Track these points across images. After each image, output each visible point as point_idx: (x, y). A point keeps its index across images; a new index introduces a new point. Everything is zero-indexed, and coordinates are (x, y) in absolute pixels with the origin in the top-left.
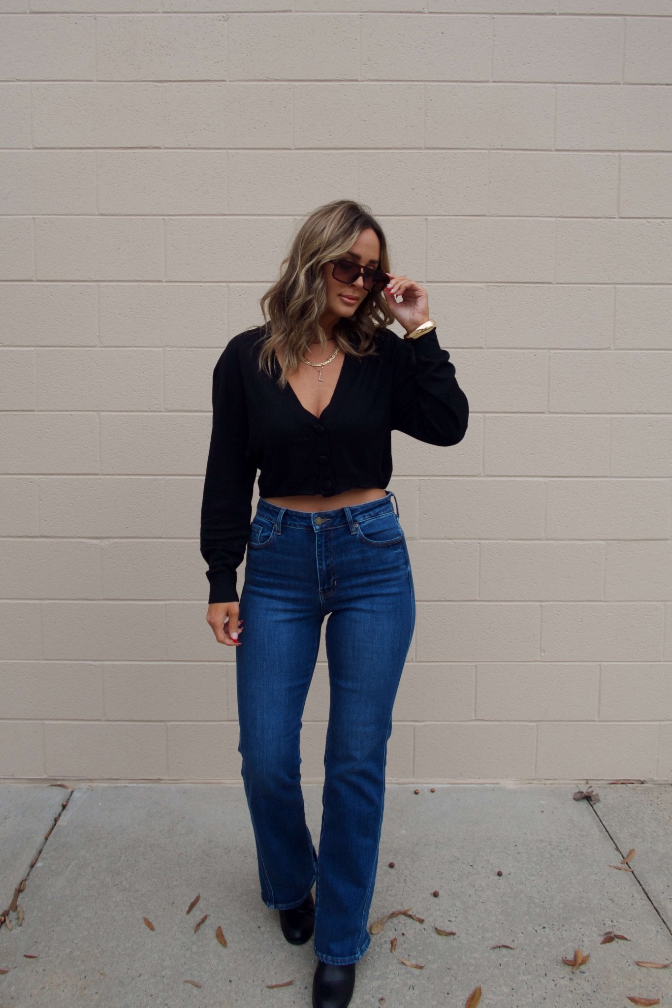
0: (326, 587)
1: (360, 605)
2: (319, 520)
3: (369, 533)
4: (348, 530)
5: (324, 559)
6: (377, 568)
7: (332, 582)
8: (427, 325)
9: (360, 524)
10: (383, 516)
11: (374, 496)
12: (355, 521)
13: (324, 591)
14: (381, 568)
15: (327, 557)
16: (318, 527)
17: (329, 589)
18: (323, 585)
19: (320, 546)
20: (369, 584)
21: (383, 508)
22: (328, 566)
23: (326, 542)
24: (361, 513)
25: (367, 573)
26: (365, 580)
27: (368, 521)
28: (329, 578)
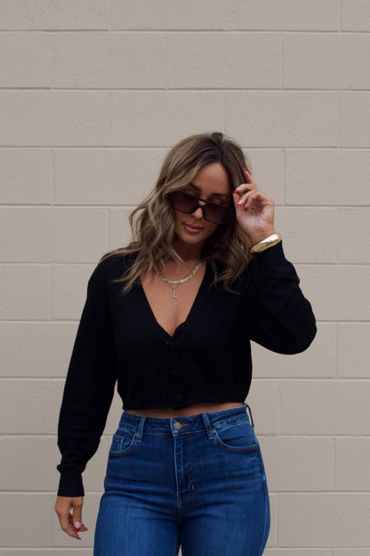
0: (184, 491)
1: (214, 511)
2: (178, 426)
3: (226, 438)
4: (206, 435)
5: (182, 462)
7: (189, 487)
8: (273, 238)
9: (217, 429)
10: (240, 423)
12: (213, 427)
13: (181, 495)
14: (237, 473)
15: (185, 461)
16: (176, 432)
17: (187, 493)
18: (181, 488)
19: (178, 450)
20: (226, 490)
21: (239, 416)
22: (186, 469)
23: (184, 446)
24: (219, 419)
25: (224, 479)
26: (220, 485)
27: (226, 427)
28: (187, 482)
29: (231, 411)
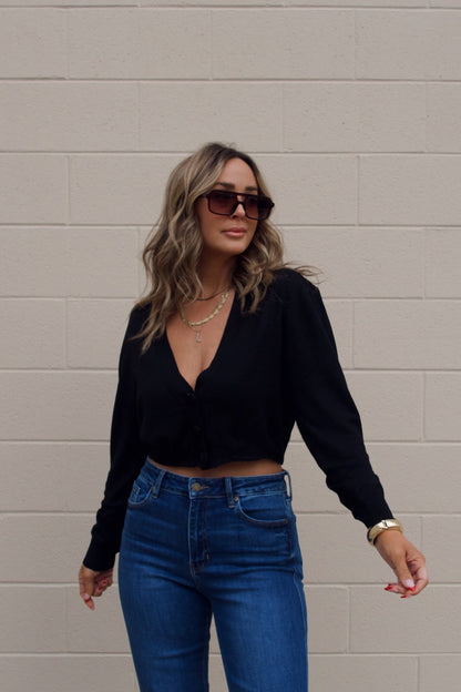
0: (197, 559)
2: (196, 487)
3: (252, 508)
4: (226, 502)
5: (197, 529)
6: (254, 549)
7: (203, 556)
9: (240, 497)
11: (262, 470)
12: (235, 494)
13: (195, 563)
14: (257, 549)
15: (199, 528)
16: (194, 494)
17: (200, 562)
18: (194, 558)
19: (193, 514)
21: (270, 485)
22: (200, 537)
23: (200, 511)
24: (243, 487)
25: (242, 553)
27: (251, 496)
28: (201, 552)
29: (260, 478)
